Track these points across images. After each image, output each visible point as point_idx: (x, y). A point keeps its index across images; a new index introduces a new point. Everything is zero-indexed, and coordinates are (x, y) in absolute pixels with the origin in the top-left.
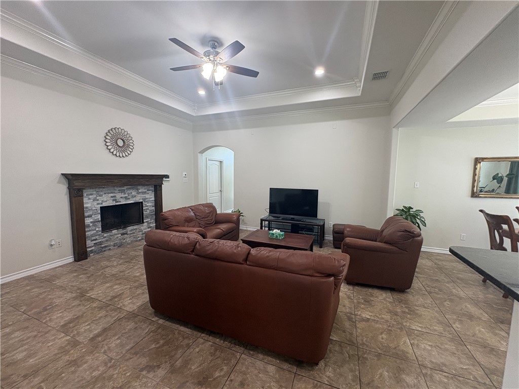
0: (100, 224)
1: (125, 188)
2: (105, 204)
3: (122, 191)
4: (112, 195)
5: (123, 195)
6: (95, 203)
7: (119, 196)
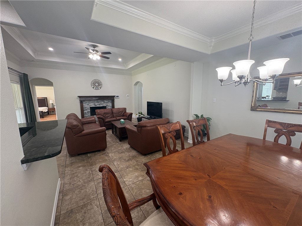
0: (90, 113)
1: (99, 101)
2: (91, 106)
3: (97, 102)
4: (94, 103)
5: (98, 103)
6: (88, 106)
7: (96, 104)
